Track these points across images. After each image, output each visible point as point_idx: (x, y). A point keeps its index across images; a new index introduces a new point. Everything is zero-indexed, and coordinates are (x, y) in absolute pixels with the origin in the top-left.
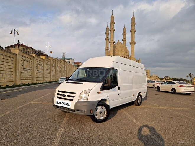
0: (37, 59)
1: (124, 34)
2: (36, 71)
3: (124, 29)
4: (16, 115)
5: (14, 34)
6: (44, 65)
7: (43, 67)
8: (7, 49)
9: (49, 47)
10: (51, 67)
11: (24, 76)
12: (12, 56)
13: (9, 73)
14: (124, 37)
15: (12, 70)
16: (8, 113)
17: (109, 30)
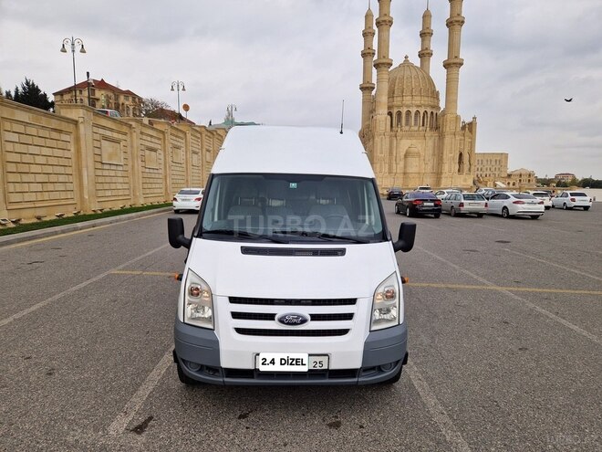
0: (142, 133)
1: (425, 34)
2: (141, 169)
3: (427, 16)
4: (60, 313)
5: (73, 51)
6: (165, 151)
7: (162, 157)
8: (59, 97)
9: (181, 88)
10: (189, 155)
11: (106, 186)
12: (64, 126)
13: (61, 178)
14: (426, 42)
15: (69, 171)
16: (41, 304)
17: (374, 22)
